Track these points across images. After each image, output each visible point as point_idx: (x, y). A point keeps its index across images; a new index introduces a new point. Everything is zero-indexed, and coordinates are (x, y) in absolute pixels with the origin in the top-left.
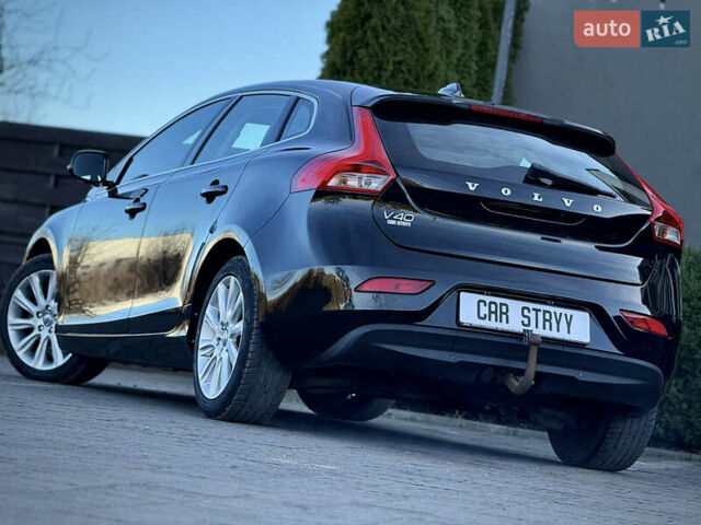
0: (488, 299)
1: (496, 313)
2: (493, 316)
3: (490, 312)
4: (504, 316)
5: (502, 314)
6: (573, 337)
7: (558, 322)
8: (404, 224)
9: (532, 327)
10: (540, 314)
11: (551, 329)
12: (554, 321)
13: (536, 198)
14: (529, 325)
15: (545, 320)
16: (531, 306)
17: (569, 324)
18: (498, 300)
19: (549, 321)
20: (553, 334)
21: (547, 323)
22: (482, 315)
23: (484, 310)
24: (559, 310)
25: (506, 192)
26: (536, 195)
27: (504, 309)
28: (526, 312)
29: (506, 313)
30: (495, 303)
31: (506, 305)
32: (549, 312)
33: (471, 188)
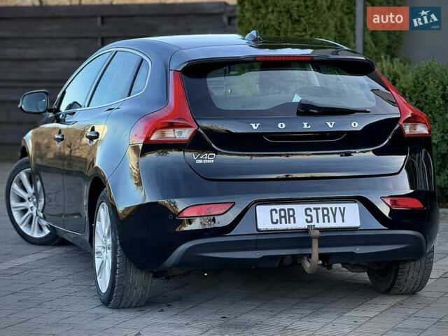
0: (278, 207)
1: (285, 217)
2: (283, 220)
3: (281, 217)
4: (292, 218)
5: (290, 216)
6: (347, 224)
7: (334, 215)
8: (209, 161)
9: (314, 222)
10: (320, 212)
11: (329, 221)
12: (331, 215)
13: (305, 126)
14: (311, 221)
15: (324, 215)
16: (312, 206)
17: (343, 215)
18: (286, 207)
19: (327, 215)
20: (332, 225)
21: (326, 218)
22: (275, 221)
23: (276, 217)
24: (334, 206)
25: (282, 126)
26: (305, 124)
27: (291, 213)
28: (308, 212)
29: (293, 216)
30: (284, 210)
31: (293, 209)
32: (327, 209)
33: (254, 127)
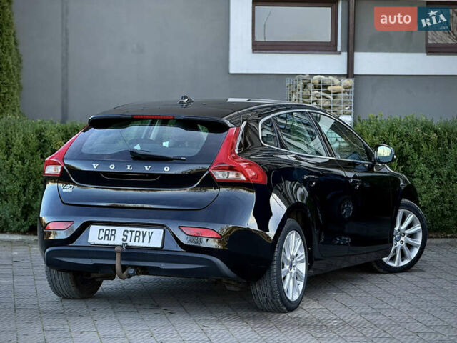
0: (105, 228)
1: (108, 235)
2: (107, 237)
3: (105, 235)
4: (113, 237)
5: (111, 235)
6: (152, 245)
7: (144, 237)
8: (69, 191)
9: (128, 242)
10: (134, 233)
11: (139, 241)
12: (141, 237)
13: (128, 168)
14: (126, 240)
15: (136, 236)
16: (129, 229)
17: (150, 237)
18: (111, 228)
19: (138, 237)
20: (140, 244)
21: (137, 238)
22: (100, 237)
23: (102, 234)
24: (145, 230)
25: (112, 167)
26: (129, 166)
27: (113, 232)
28: (126, 233)
29: (114, 235)
30: (109, 230)
31: (115, 230)
32: (140, 232)
33: (95, 167)
